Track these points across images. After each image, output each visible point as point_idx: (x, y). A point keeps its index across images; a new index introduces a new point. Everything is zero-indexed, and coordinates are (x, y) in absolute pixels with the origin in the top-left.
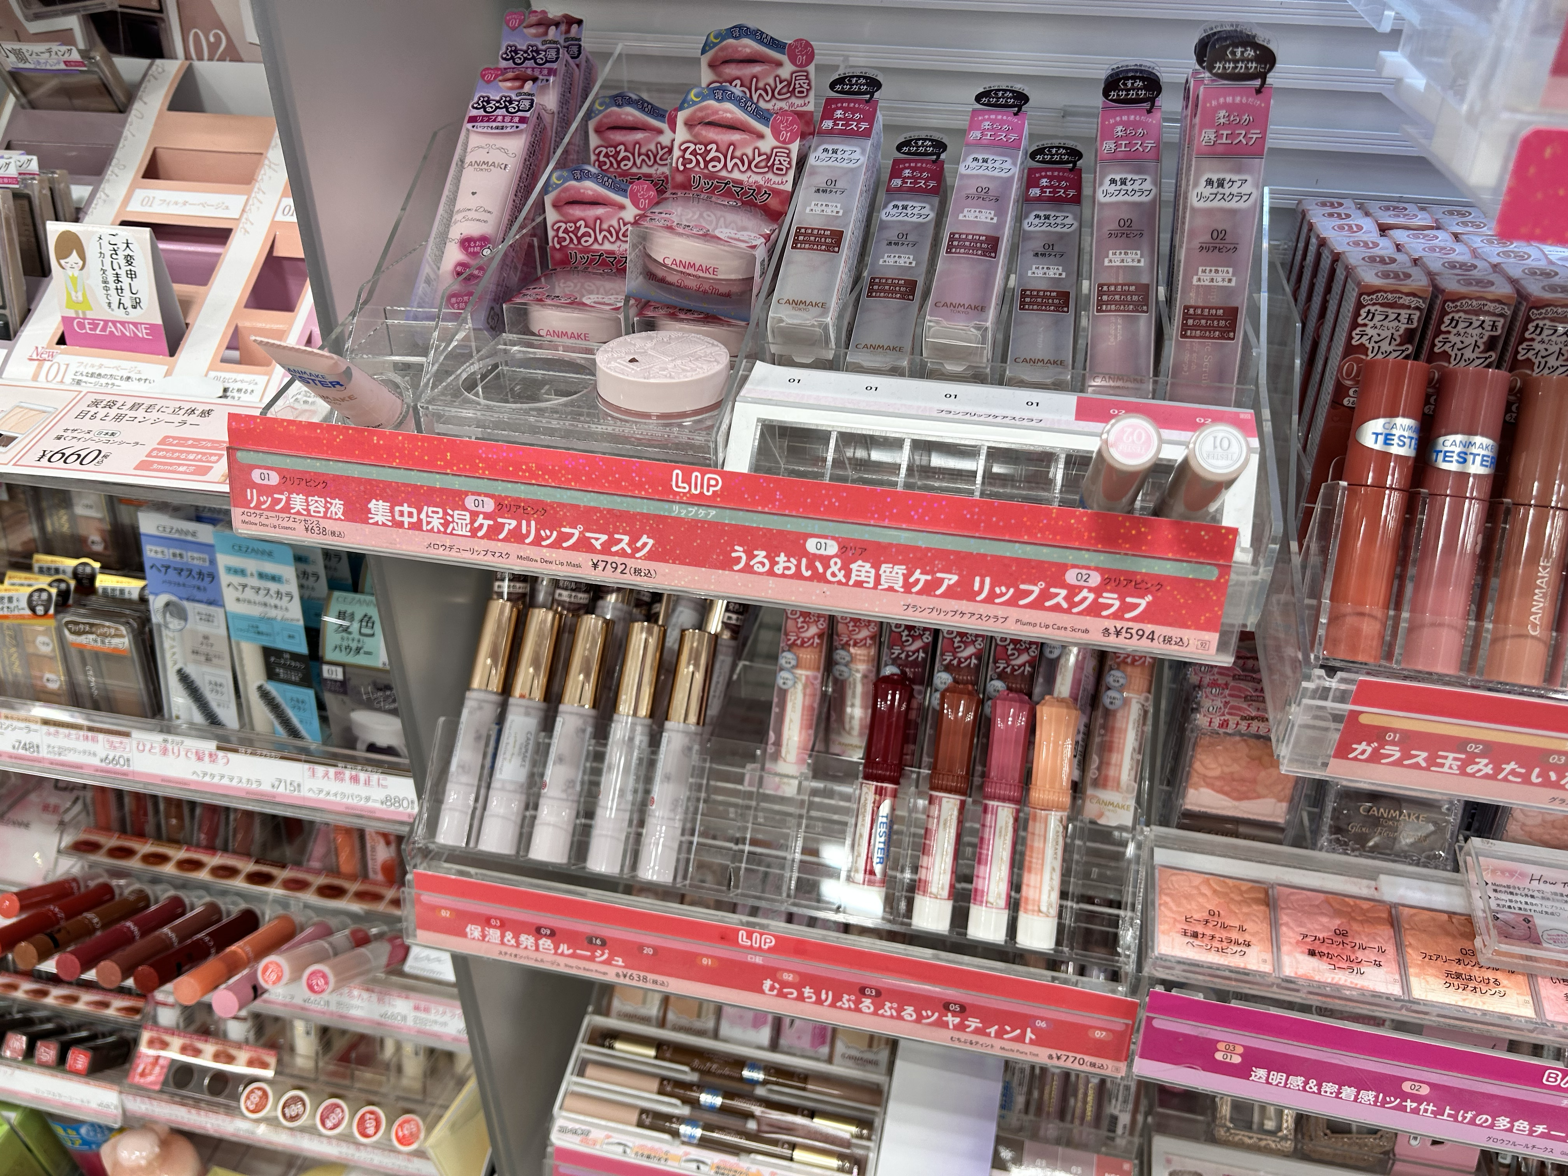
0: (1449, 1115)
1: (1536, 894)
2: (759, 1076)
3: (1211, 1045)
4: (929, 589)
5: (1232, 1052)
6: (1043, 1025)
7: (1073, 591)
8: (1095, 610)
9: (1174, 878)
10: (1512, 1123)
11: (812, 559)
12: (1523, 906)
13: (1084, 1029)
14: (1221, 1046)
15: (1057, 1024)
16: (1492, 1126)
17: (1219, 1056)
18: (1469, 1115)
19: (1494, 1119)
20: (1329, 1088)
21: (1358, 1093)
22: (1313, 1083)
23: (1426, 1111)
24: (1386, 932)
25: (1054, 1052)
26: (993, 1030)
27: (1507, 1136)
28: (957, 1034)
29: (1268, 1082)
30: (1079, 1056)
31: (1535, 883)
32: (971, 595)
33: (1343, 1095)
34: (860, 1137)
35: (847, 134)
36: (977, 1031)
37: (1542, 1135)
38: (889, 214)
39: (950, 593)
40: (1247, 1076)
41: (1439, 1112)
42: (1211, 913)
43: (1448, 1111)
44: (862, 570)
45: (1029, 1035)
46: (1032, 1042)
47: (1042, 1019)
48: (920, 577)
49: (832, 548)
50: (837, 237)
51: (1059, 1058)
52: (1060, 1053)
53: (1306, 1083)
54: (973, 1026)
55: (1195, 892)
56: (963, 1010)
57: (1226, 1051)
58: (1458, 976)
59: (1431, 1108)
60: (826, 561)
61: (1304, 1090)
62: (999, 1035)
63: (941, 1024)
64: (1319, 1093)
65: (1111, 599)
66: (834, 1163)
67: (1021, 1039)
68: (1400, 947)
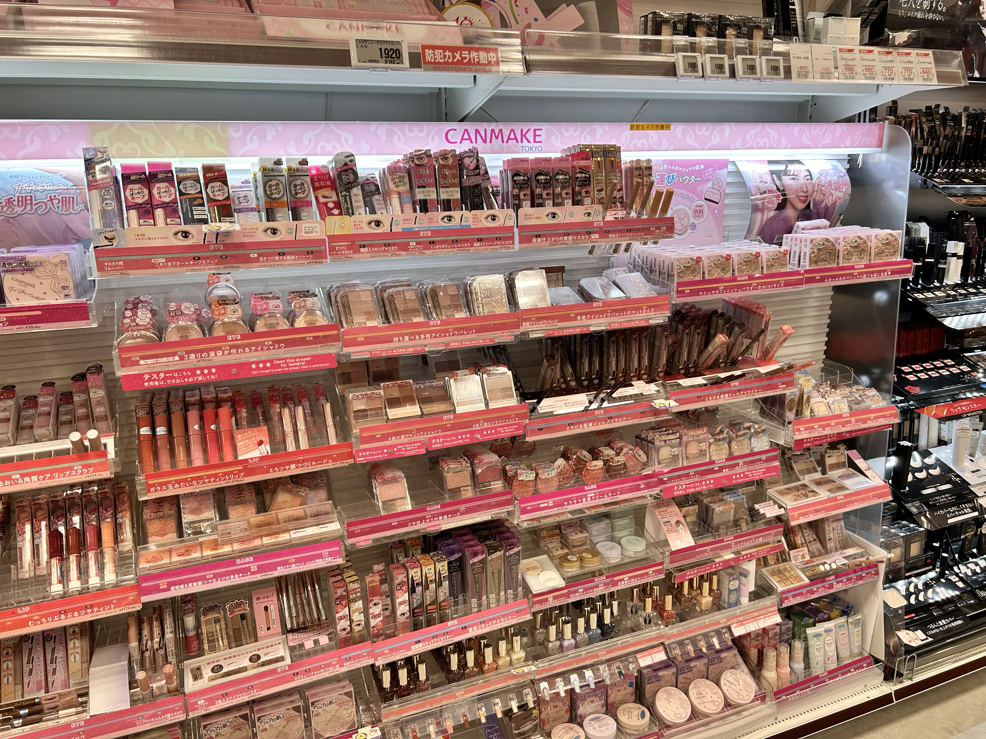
3: (158, 585)
4: (44, 479)
5: (165, 585)
6: (115, 602)
7: (76, 471)
8: (82, 473)
11: (14, 480)
14: (161, 585)
15: (119, 600)
17: (162, 588)
20: (190, 584)
22: (185, 585)
25: (120, 609)
28: (92, 614)
29: (174, 590)
32: (54, 478)
35: (8, 398)
36: (98, 611)
38: (23, 413)
39: (49, 478)
40: (169, 590)
44: (27, 479)
45: (112, 606)
46: (113, 608)
48: (42, 477)
49: (18, 476)
50: (9, 420)
51: (122, 610)
52: (122, 608)
54: (96, 610)
56: (92, 607)
57: (163, 586)
60: (17, 479)
61: (184, 588)
62: (104, 610)
63: (87, 613)
65: (85, 470)
67: (110, 608)
68: (201, 549)
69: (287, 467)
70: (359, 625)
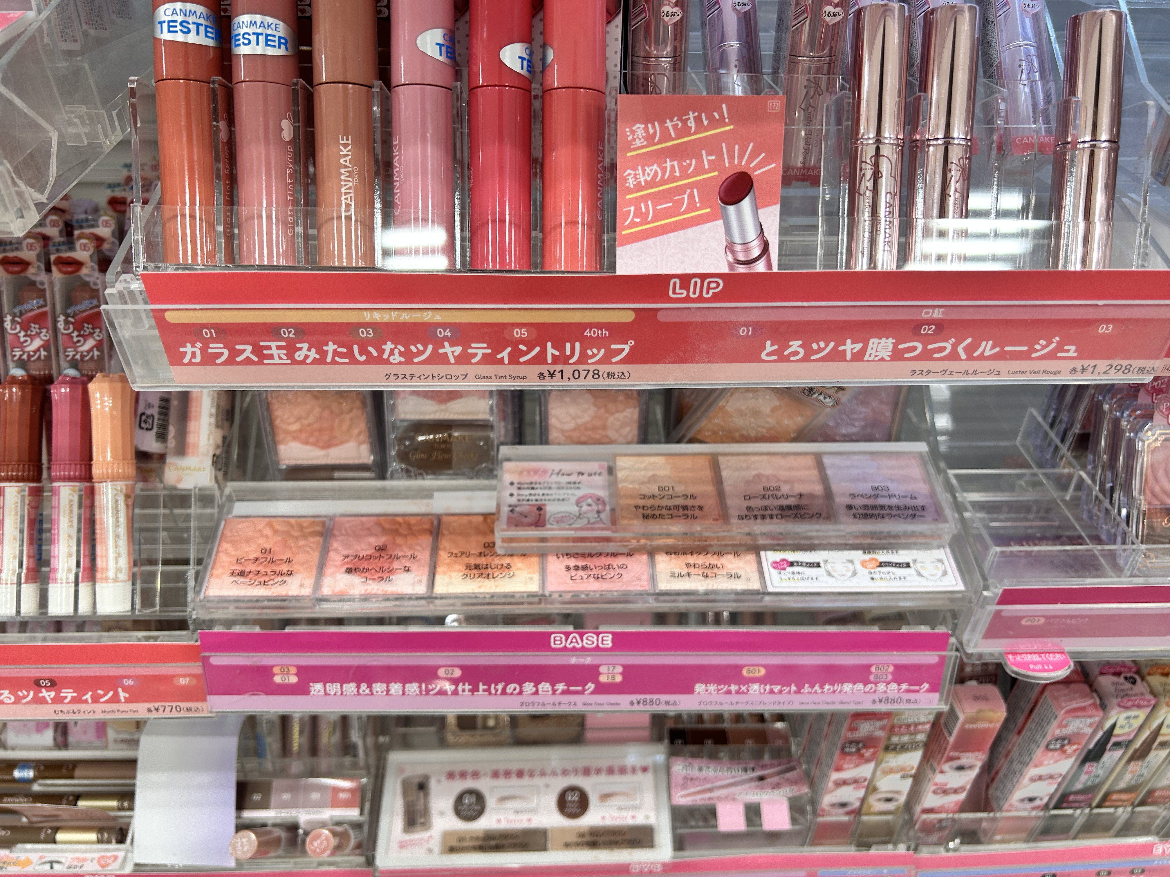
0: (484, 691)
1: (554, 485)
2: (30, 774)
3: (266, 671)
5: (288, 673)
6: (130, 682)
9: (240, 526)
10: (536, 686)
12: (541, 497)
13: (168, 679)
14: (276, 670)
15: (143, 680)
16: (521, 693)
17: (278, 679)
18: (500, 686)
19: (521, 687)
20: (379, 687)
21: (404, 687)
22: (364, 686)
23: (464, 691)
24: (426, 541)
25: (151, 705)
26: (88, 696)
27: (535, 699)
28: (58, 707)
29: (326, 694)
30: (174, 704)
31: (554, 477)
33: (392, 692)
34: (121, 809)
36: (73, 701)
37: (564, 692)
40: (307, 692)
41: (474, 690)
42: (265, 551)
43: (481, 687)
45: (122, 695)
46: (127, 701)
47: (128, 677)
51: (157, 710)
52: (156, 705)
53: (358, 687)
54: (69, 696)
55: (257, 535)
56: (53, 684)
57: (282, 673)
58: (477, 567)
59: (467, 687)
61: (359, 694)
62: (96, 699)
63: (39, 701)
64: (372, 694)
66: (92, 836)
67: (115, 699)
68: (435, 551)
69: (850, 347)
70: (889, 800)
